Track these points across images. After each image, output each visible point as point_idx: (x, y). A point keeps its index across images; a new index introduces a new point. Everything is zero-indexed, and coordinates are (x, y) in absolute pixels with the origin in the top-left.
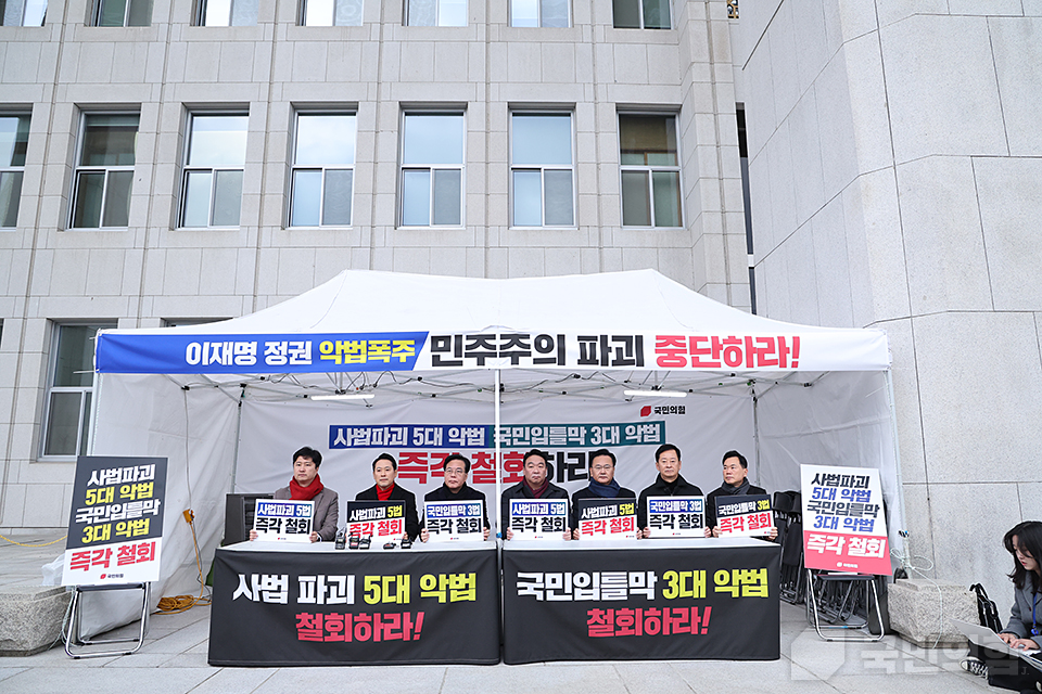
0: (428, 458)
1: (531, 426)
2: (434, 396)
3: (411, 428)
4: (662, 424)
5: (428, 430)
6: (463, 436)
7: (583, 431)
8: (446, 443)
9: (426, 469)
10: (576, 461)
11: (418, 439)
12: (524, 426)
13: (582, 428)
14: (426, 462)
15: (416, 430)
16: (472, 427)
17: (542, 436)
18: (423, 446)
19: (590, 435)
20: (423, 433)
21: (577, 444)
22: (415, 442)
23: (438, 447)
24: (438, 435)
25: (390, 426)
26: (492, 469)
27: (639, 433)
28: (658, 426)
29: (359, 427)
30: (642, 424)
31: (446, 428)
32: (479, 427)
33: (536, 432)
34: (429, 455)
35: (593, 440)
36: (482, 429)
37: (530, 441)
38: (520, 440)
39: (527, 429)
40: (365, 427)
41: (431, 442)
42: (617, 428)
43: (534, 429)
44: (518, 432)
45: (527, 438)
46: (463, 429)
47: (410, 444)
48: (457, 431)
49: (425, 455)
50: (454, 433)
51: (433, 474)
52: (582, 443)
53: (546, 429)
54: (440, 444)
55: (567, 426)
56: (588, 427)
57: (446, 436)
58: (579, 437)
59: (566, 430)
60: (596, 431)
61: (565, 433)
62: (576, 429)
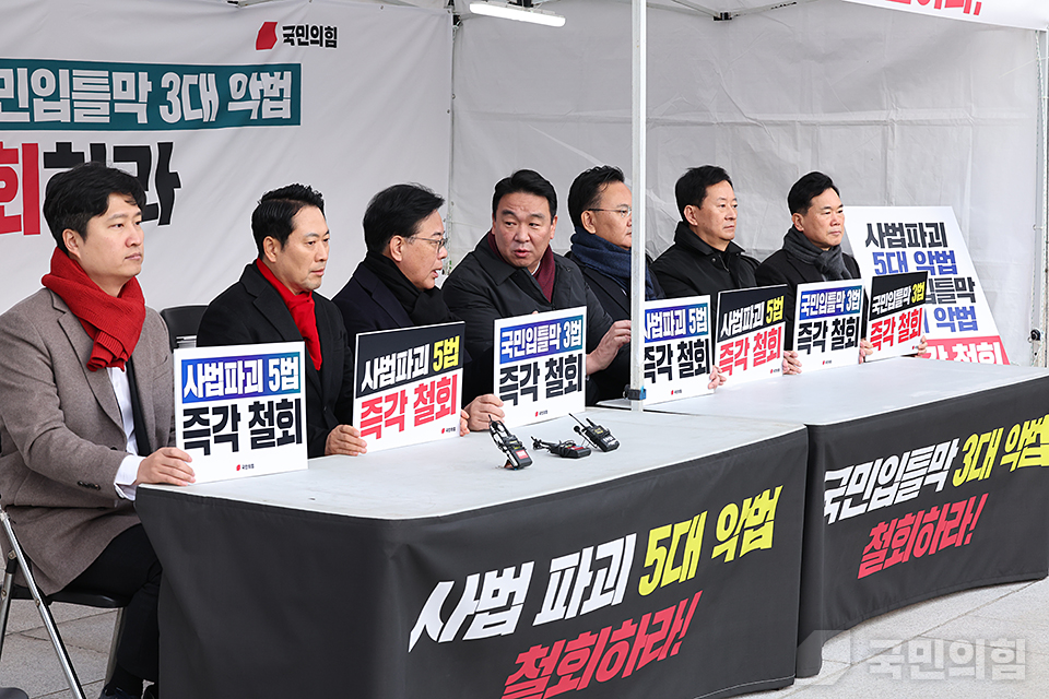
4: (295, 69)
7: (145, 84)
13: (143, 76)
17: (55, 97)
19: (157, 97)
21: (131, 122)
27: (255, 94)
28: (288, 74)
30: (260, 69)
33: (43, 83)
35: (164, 109)
37: (30, 110)
39: (22, 72)
42: (212, 77)
45: (23, 100)
52: (142, 119)
53: (64, 73)
55: (112, 67)
56: (156, 72)
58: (136, 101)
59: (110, 78)
60: (171, 83)
61: (107, 88)
62: (129, 77)
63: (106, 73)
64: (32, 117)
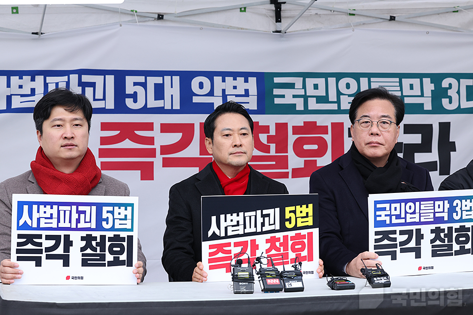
0: (156, 133)
1: (339, 76)
2: (160, 17)
3: (120, 76)
5: (152, 81)
6: (218, 92)
7: (429, 86)
8: (187, 105)
9: (152, 152)
10: (416, 139)
11: (134, 96)
12: (326, 76)
13: (426, 81)
14: (151, 141)
15: (130, 80)
16: (235, 75)
18: (145, 110)
19: (439, 94)
20: (144, 85)
21: (418, 109)
22: (129, 102)
23: (172, 111)
24: (173, 90)
25: (81, 72)
26: (273, 152)
29: (21, 74)
31: (186, 77)
32: (246, 76)
33: (348, 86)
34: (157, 127)
35: (445, 102)
36: (253, 80)
37: (338, 102)
38: (321, 100)
40: (33, 74)
41: (159, 104)
43: (343, 82)
44: (316, 87)
45: (333, 97)
46: (218, 79)
47: (120, 107)
48: (206, 81)
49: (149, 126)
50: (201, 85)
51: (167, 163)
52: (428, 106)
53: (364, 81)
54: (177, 106)
55: (401, 76)
56: (437, 78)
57: (186, 93)
58: (422, 95)
59: (401, 82)
60: (450, 85)
61: (399, 88)
62: (416, 82)
63: (397, 80)
64: (339, 106)
